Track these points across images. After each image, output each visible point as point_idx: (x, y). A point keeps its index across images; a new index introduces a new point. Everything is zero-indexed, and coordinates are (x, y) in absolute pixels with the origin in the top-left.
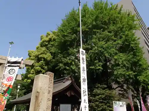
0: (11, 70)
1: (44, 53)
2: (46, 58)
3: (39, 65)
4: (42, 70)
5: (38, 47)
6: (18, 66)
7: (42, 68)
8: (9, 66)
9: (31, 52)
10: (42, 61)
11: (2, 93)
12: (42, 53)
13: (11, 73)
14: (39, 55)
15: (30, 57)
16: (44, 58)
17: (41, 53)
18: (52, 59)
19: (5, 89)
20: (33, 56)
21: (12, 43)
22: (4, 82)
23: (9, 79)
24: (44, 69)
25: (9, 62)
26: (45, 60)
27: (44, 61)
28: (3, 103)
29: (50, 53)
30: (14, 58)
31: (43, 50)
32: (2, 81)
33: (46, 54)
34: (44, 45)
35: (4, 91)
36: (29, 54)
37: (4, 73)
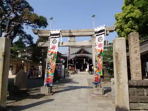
0: (99, 39)
1: (131, 12)
2: (134, 16)
3: (128, 26)
4: (132, 30)
5: (123, 7)
6: (103, 34)
7: (132, 28)
8: (97, 35)
9: (117, 16)
10: (131, 22)
11: (98, 56)
12: (129, 12)
13: (100, 41)
14: (126, 15)
15: (118, 20)
16: (132, 17)
17: (127, 13)
18: (141, 15)
19: (99, 53)
20: (120, 19)
21: (94, 16)
22: (97, 48)
23: (100, 46)
24: (134, 29)
25: (96, 33)
26: (133, 18)
27: (132, 20)
28: (100, 63)
29: (139, 8)
30: (99, 27)
31: (129, 8)
32: (95, 48)
33: (133, 12)
34: (129, 3)
35: (98, 55)
36: (116, 19)
37: (95, 42)
